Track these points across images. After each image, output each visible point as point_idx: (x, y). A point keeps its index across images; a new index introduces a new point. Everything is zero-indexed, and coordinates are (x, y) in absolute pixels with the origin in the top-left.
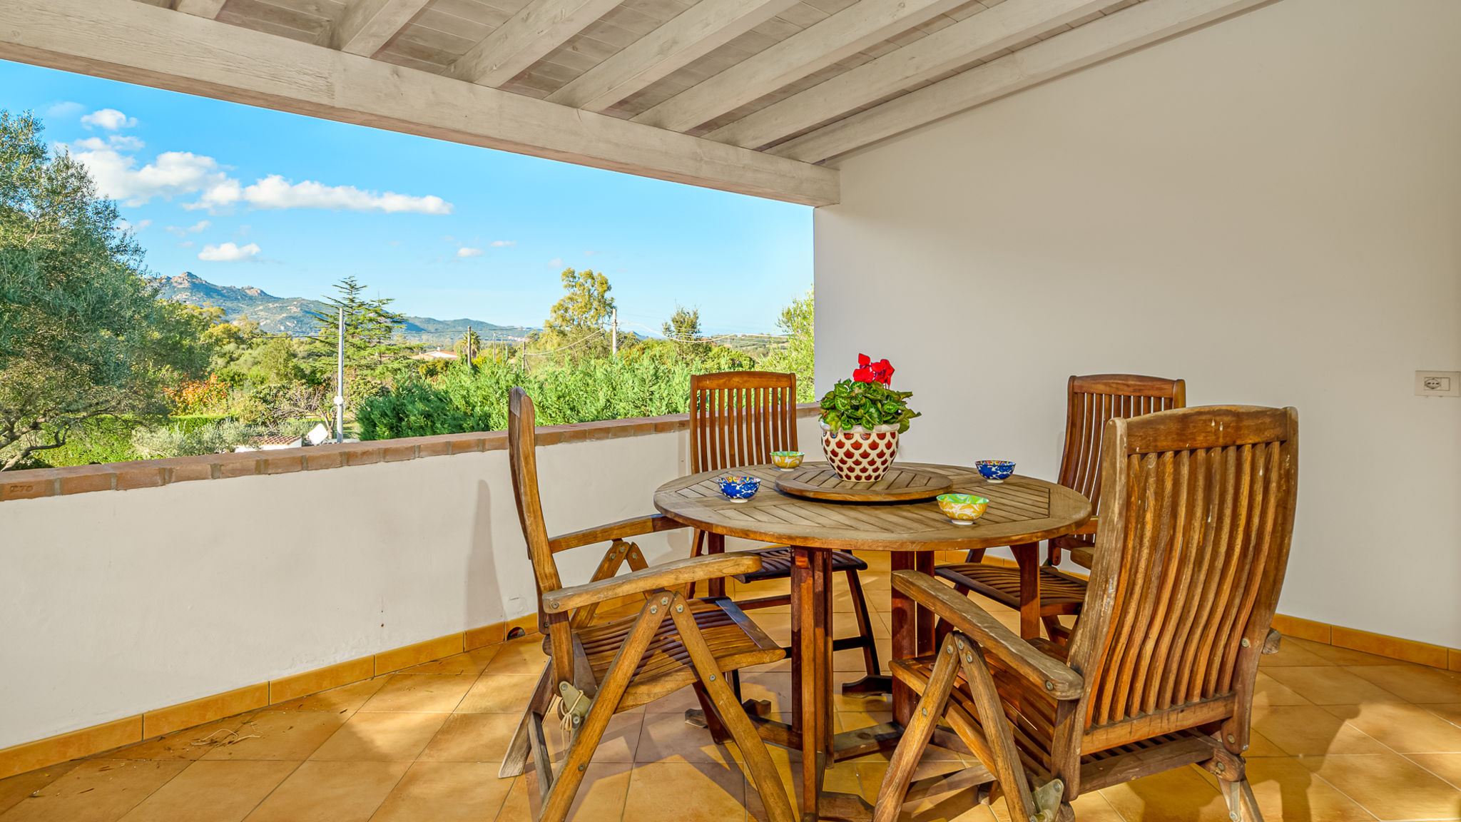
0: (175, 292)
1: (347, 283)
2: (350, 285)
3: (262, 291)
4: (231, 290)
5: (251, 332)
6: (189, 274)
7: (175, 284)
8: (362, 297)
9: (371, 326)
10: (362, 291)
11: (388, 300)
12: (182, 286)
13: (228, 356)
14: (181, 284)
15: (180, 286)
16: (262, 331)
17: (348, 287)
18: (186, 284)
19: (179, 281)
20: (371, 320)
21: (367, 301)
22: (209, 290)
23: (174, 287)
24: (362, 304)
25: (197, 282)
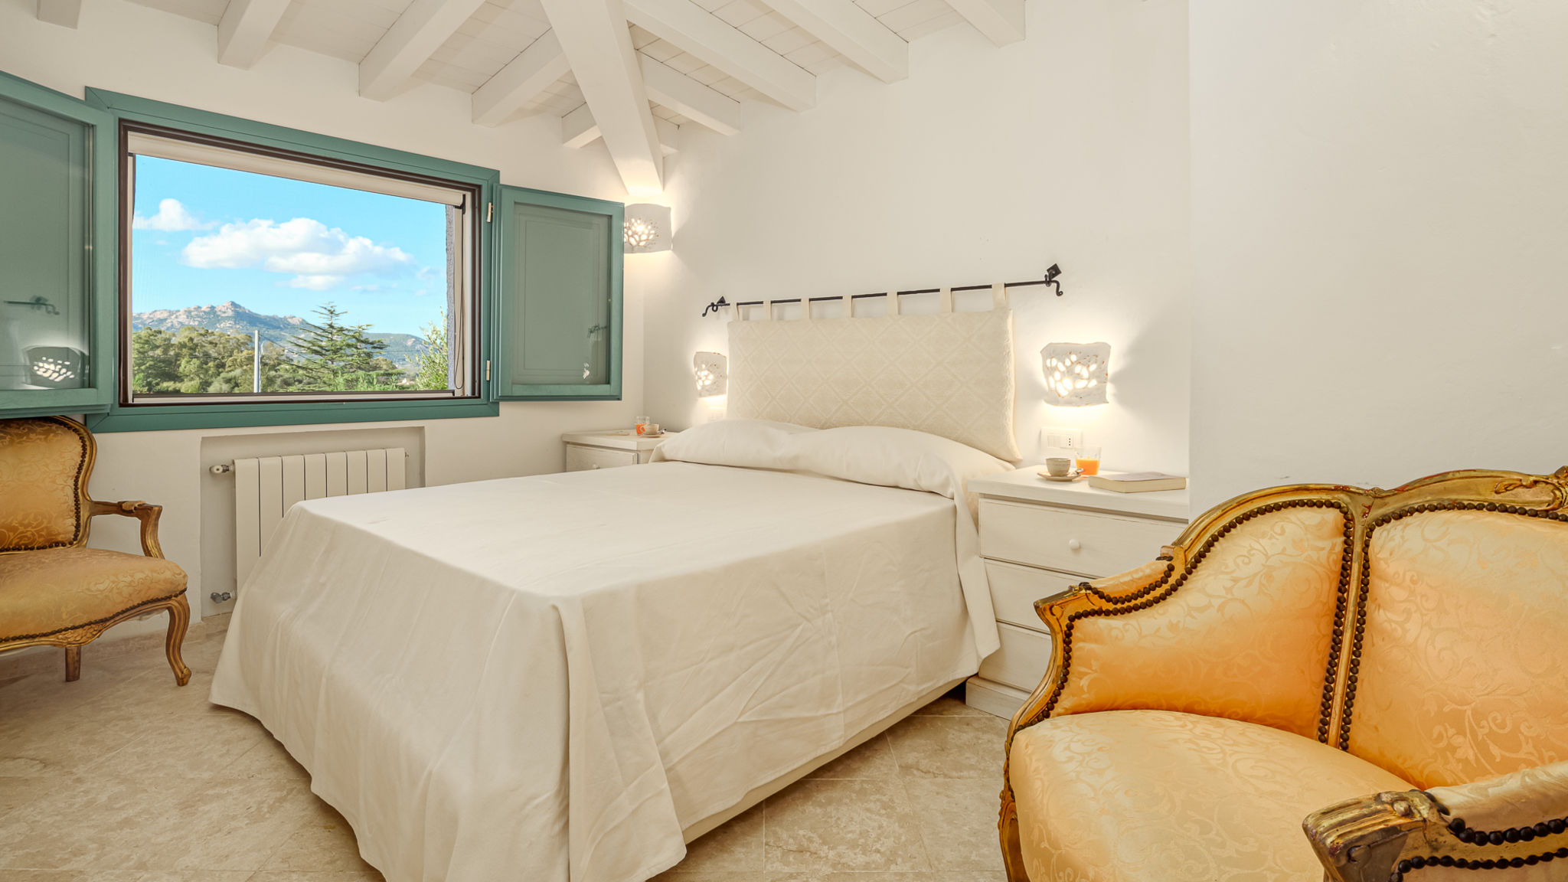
0: (219, 321)
1: (325, 308)
2: (329, 311)
3: (303, 320)
4: (274, 319)
5: (277, 359)
6: (233, 304)
7: (219, 313)
8: (339, 323)
9: (349, 351)
10: (341, 317)
11: (368, 325)
12: (226, 315)
13: (233, 381)
14: (225, 312)
15: (223, 315)
16: (287, 358)
17: (327, 312)
18: (230, 313)
19: (223, 310)
20: (349, 346)
21: (346, 326)
22: (253, 319)
23: (218, 316)
24: (341, 330)
25: (241, 311)
